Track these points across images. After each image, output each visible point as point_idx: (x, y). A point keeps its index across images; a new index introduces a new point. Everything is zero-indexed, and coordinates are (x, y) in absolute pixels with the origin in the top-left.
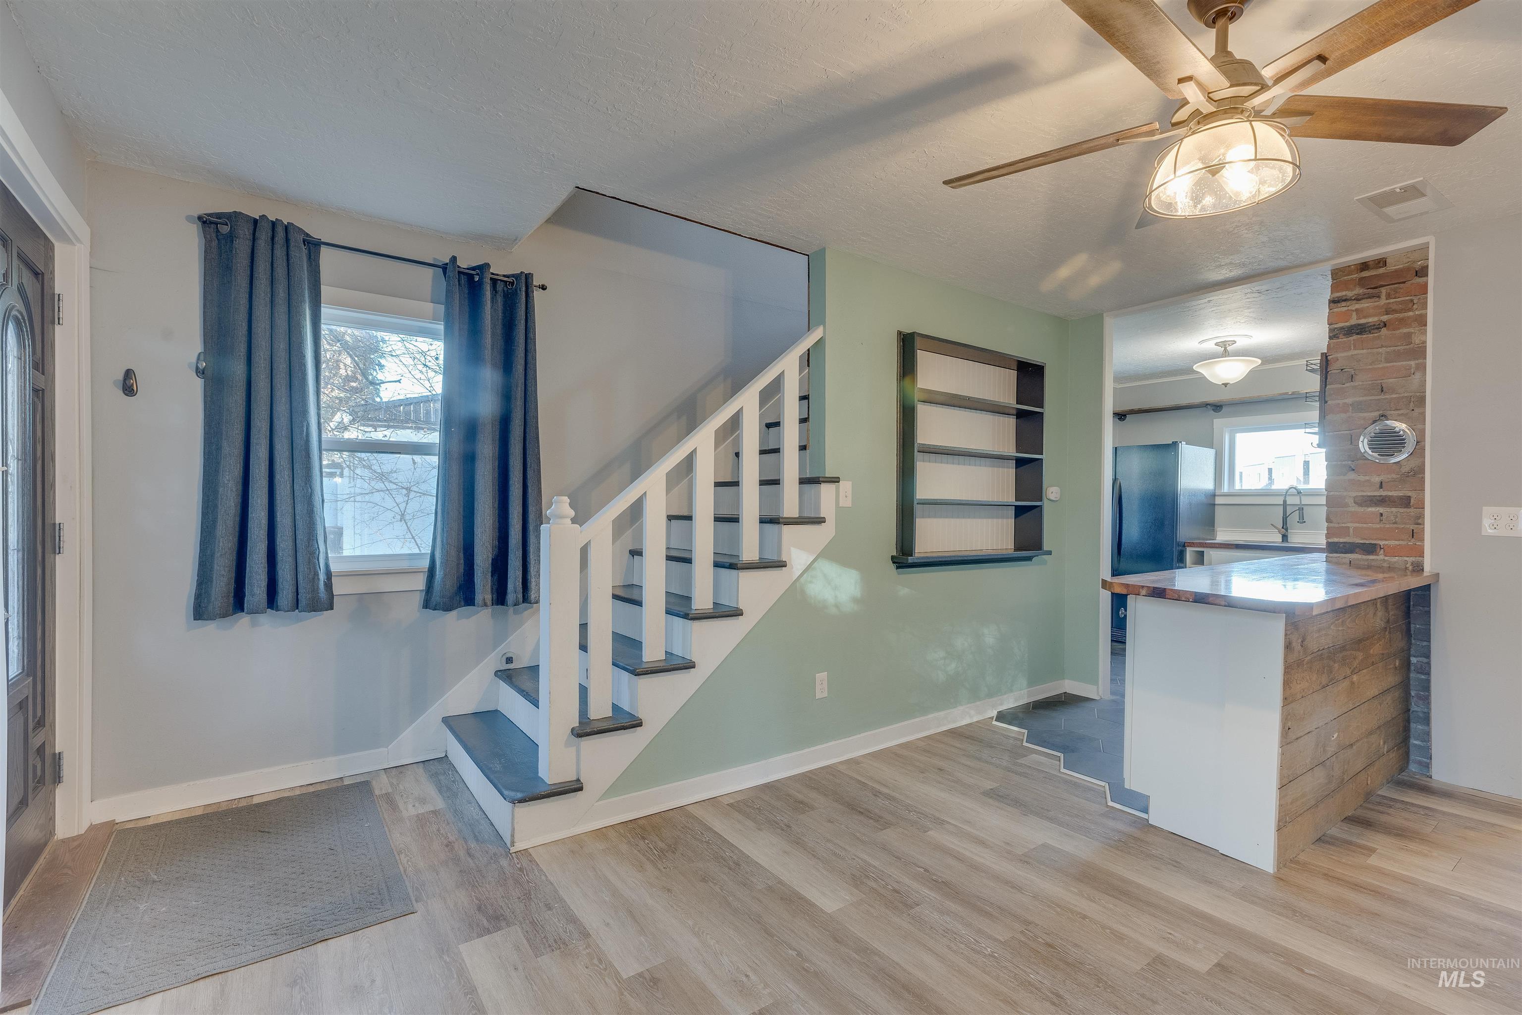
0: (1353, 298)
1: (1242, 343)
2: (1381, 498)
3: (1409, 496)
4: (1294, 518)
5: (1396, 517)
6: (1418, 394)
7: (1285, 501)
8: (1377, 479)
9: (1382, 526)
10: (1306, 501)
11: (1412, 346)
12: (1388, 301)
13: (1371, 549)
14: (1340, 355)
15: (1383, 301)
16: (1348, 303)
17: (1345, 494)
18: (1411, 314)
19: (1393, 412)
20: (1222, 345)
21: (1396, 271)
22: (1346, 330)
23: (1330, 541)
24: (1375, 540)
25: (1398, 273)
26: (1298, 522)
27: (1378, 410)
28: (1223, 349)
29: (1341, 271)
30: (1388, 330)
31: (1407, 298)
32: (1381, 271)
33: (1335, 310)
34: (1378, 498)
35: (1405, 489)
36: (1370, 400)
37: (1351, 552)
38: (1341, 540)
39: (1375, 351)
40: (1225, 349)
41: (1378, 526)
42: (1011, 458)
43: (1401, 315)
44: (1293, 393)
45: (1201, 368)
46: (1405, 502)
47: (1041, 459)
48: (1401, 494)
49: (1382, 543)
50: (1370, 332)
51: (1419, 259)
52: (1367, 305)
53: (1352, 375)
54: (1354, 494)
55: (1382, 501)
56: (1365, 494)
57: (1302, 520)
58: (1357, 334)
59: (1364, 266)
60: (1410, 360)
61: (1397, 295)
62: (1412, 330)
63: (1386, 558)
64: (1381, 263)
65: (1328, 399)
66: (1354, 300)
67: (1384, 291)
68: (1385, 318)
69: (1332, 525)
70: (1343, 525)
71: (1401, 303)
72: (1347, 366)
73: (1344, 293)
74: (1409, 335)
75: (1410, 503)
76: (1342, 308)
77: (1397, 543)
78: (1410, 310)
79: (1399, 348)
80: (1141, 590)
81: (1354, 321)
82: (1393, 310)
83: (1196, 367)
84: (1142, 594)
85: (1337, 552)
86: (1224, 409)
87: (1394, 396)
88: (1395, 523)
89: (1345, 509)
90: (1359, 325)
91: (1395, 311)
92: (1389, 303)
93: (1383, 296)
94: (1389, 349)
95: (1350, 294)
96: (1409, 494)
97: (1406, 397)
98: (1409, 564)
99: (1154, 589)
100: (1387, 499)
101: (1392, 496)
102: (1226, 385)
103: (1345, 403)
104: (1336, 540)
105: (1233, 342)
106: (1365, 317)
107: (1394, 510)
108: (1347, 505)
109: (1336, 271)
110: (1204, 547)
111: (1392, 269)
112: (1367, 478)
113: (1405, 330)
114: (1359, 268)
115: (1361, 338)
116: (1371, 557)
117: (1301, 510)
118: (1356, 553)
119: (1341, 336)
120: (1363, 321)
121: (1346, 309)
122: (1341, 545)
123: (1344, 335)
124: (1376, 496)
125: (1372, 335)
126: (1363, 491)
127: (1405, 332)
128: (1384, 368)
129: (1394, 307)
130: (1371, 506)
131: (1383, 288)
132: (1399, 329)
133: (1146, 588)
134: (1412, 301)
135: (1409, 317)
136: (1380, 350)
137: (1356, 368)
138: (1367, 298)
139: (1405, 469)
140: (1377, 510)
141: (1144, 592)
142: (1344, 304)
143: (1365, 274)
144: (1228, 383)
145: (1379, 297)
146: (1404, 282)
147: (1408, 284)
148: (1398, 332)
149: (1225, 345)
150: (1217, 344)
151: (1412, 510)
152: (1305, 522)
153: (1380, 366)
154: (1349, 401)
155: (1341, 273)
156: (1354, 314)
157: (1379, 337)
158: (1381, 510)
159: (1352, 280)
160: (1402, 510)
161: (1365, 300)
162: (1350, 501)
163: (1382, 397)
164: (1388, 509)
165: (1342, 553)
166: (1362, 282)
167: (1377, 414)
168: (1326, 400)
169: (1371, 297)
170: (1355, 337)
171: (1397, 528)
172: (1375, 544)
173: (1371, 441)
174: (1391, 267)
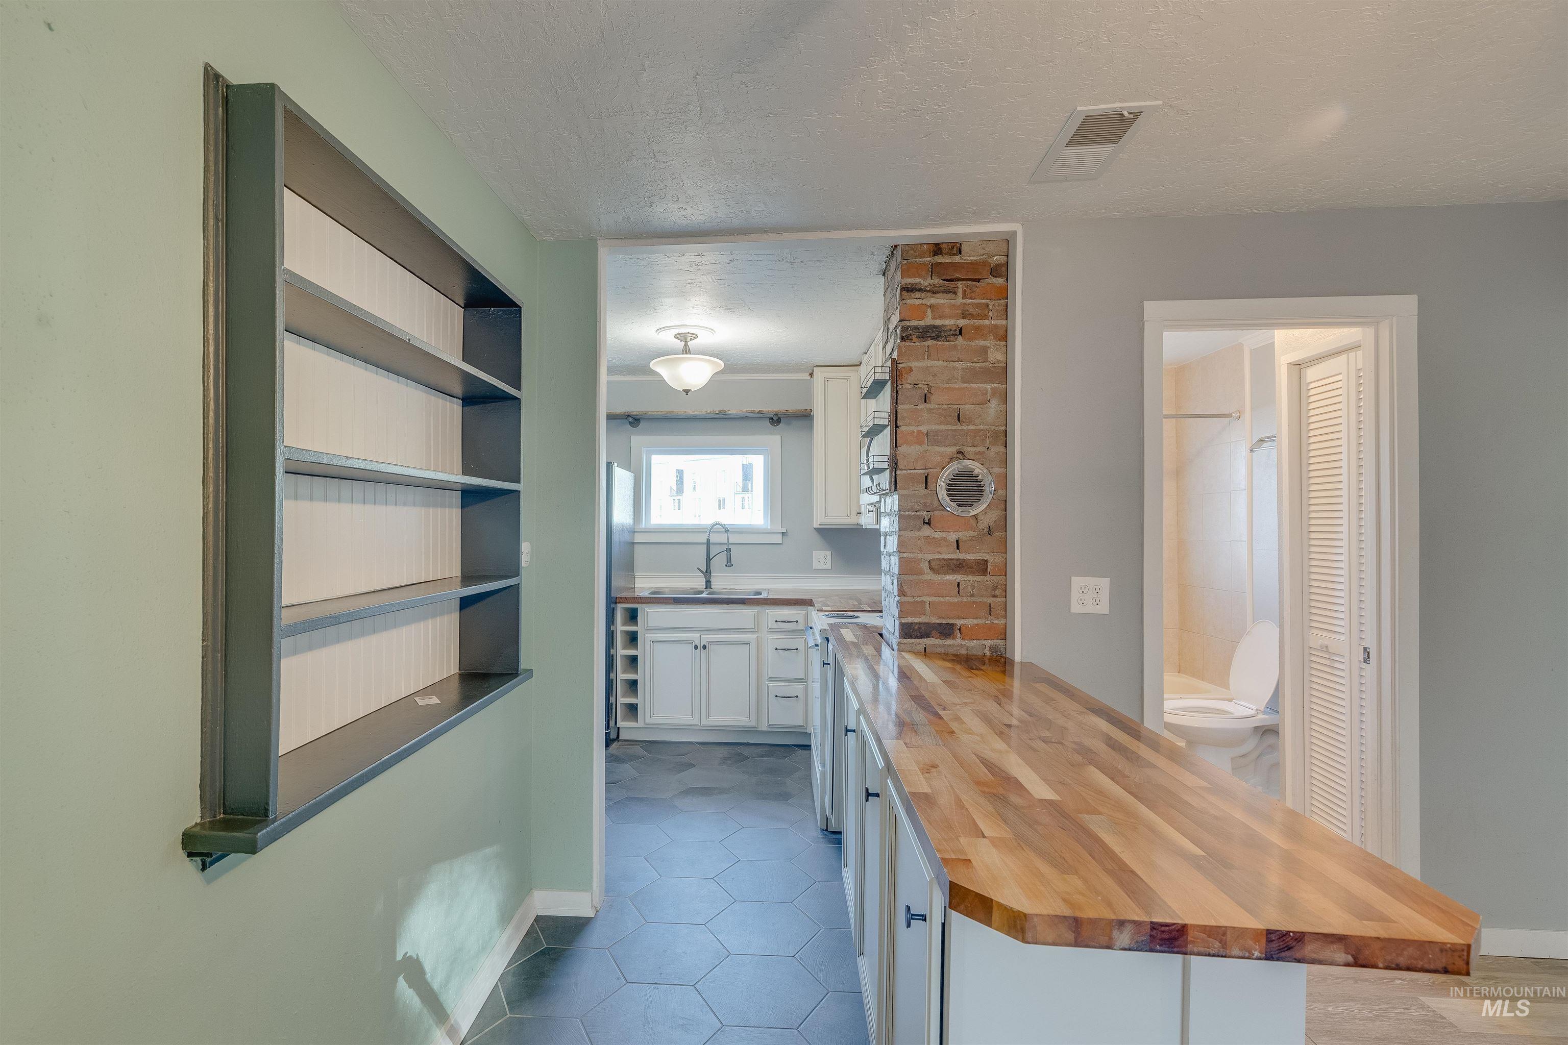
0: (928, 289)
1: (704, 339)
2: (958, 562)
3: (986, 561)
4: (718, 562)
5: (974, 587)
6: (993, 428)
7: (708, 540)
8: (953, 537)
9: (960, 599)
10: (733, 539)
11: (987, 364)
12: (964, 301)
13: (947, 631)
14: (915, 364)
15: (960, 300)
16: (923, 295)
17: (920, 556)
18: (987, 322)
19: (970, 449)
20: (682, 339)
21: (972, 263)
22: (921, 330)
23: (903, 622)
24: (953, 618)
25: (973, 265)
26: (726, 566)
27: (955, 445)
28: (683, 343)
29: (912, 249)
30: (964, 339)
31: (984, 301)
32: (956, 259)
33: (909, 301)
34: (955, 562)
35: (983, 551)
36: (948, 430)
37: (926, 635)
38: (917, 620)
39: (952, 364)
40: (686, 345)
41: (956, 600)
42: (455, 487)
43: (977, 322)
44: (720, 412)
45: (656, 366)
46: (982, 567)
47: (517, 491)
48: (979, 558)
49: (959, 622)
50: (946, 338)
51: (994, 253)
52: (943, 301)
53: (926, 395)
54: (930, 557)
55: (959, 566)
56: (941, 556)
57: (729, 564)
58: (932, 339)
59: (937, 249)
60: (985, 383)
61: (973, 295)
62: (987, 343)
63: (964, 642)
64: (955, 249)
65: (901, 424)
66: (929, 291)
67: (961, 286)
68: (962, 322)
69: (904, 599)
70: (918, 599)
71: (978, 305)
72: (922, 381)
73: (918, 280)
74: (985, 350)
75: (987, 569)
76: (914, 300)
77: (975, 622)
78: (986, 317)
79: (974, 365)
80: (1115, 933)
81: (929, 321)
82: (970, 314)
83: (653, 364)
84: (1118, 944)
85: (911, 637)
86: (642, 424)
87: (971, 427)
88: (972, 596)
89: (920, 577)
90: (935, 327)
91: (972, 316)
92: (965, 304)
93: (960, 294)
94: (965, 365)
95: (925, 282)
96: (986, 557)
97: (982, 430)
98: (987, 649)
99: (1153, 929)
100: (964, 563)
101: (969, 560)
102: (687, 392)
103: (920, 432)
104: (910, 620)
105: (695, 336)
106: (941, 317)
107: (971, 578)
108: (921, 573)
109: (907, 248)
110: (638, 603)
111: (968, 260)
112: (944, 535)
113: (982, 343)
114: (932, 249)
115: (937, 345)
116: (949, 642)
117: (728, 550)
118: (933, 637)
119: (915, 338)
120: (938, 322)
121: (919, 302)
122: (916, 627)
123: (918, 337)
124: (951, 560)
125: (948, 343)
126: (939, 553)
127: (981, 344)
128: (961, 389)
129: (971, 310)
130: (948, 573)
131: (959, 282)
132: (975, 339)
133: (1129, 928)
134: (988, 305)
135: (985, 326)
136: (957, 364)
137: (933, 385)
138: (943, 292)
139: (983, 524)
140: (955, 578)
141: (1124, 937)
142: (918, 295)
143: (939, 259)
144: (690, 390)
145: (955, 293)
146: (978, 280)
147: (982, 284)
148: (973, 343)
149: (686, 339)
150: (677, 336)
151: (988, 578)
152: (732, 565)
153: (957, 386)
154: (924, 428)
155: (912, 252)
156: (929, 311)
157: (955, 346)
158: (958, 578)
159: (924, 264)
160: (979, 578)
161: (941, 294)
162: (925, 566)
163: (959, 427)
164: (966, 578)
165: (917, 637)
166: (934, 269)
167: (954, 449)
168: (898, 425)
169: (947, 291)
170: (930, 342)
171: (975, 602)
172: (953, 625)
173: (948, 485)
174: (969, 255)
